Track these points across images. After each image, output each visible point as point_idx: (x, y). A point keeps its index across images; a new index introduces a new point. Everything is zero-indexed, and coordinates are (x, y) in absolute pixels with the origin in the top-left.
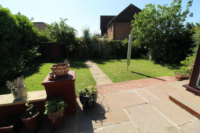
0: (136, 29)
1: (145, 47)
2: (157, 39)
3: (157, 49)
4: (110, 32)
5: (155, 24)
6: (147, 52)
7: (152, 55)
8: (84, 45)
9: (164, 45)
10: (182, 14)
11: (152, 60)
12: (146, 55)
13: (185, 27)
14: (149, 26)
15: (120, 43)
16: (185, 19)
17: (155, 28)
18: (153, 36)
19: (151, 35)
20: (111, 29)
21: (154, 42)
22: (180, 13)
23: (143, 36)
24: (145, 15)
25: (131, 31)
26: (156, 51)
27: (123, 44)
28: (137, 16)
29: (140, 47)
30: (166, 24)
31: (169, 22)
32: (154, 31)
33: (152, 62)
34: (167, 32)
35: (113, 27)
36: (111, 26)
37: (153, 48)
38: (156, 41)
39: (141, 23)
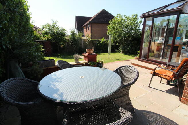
0: (110, 31)
1: (117, 44)
2: (125, 38)
3: (125, 46)
4: (87, 31)
5: (123, 29)
6: (119, 48)
7: (122, 49)
8: (71, 43)
9: (129, 43)
10: (138, 22)
11: (122, 53)
12: (118, 50)
13: (141, 31)
14: (119, 30)
15: (99, 41)
16: (140, 26)
17: (123, 31)
18: (122, 37)
19: (121, 36)
20: (88, 29)
21: (123, 40)
22: (137, 22)
23: (116, 36)
24: (117, 22)
25: (107, 32)
26: (124, 47)
27: (101, 42)
28: (111, 22)
29: (113, 44)
30: (130, 29)
31: (131, 27)
32: (122, 33)
33: (123, 54)
34: (130, 34)
35: (90, 28)
36: (87, 27)
37: (122, 45)
38: (125, 39)
39: (114, 27)
